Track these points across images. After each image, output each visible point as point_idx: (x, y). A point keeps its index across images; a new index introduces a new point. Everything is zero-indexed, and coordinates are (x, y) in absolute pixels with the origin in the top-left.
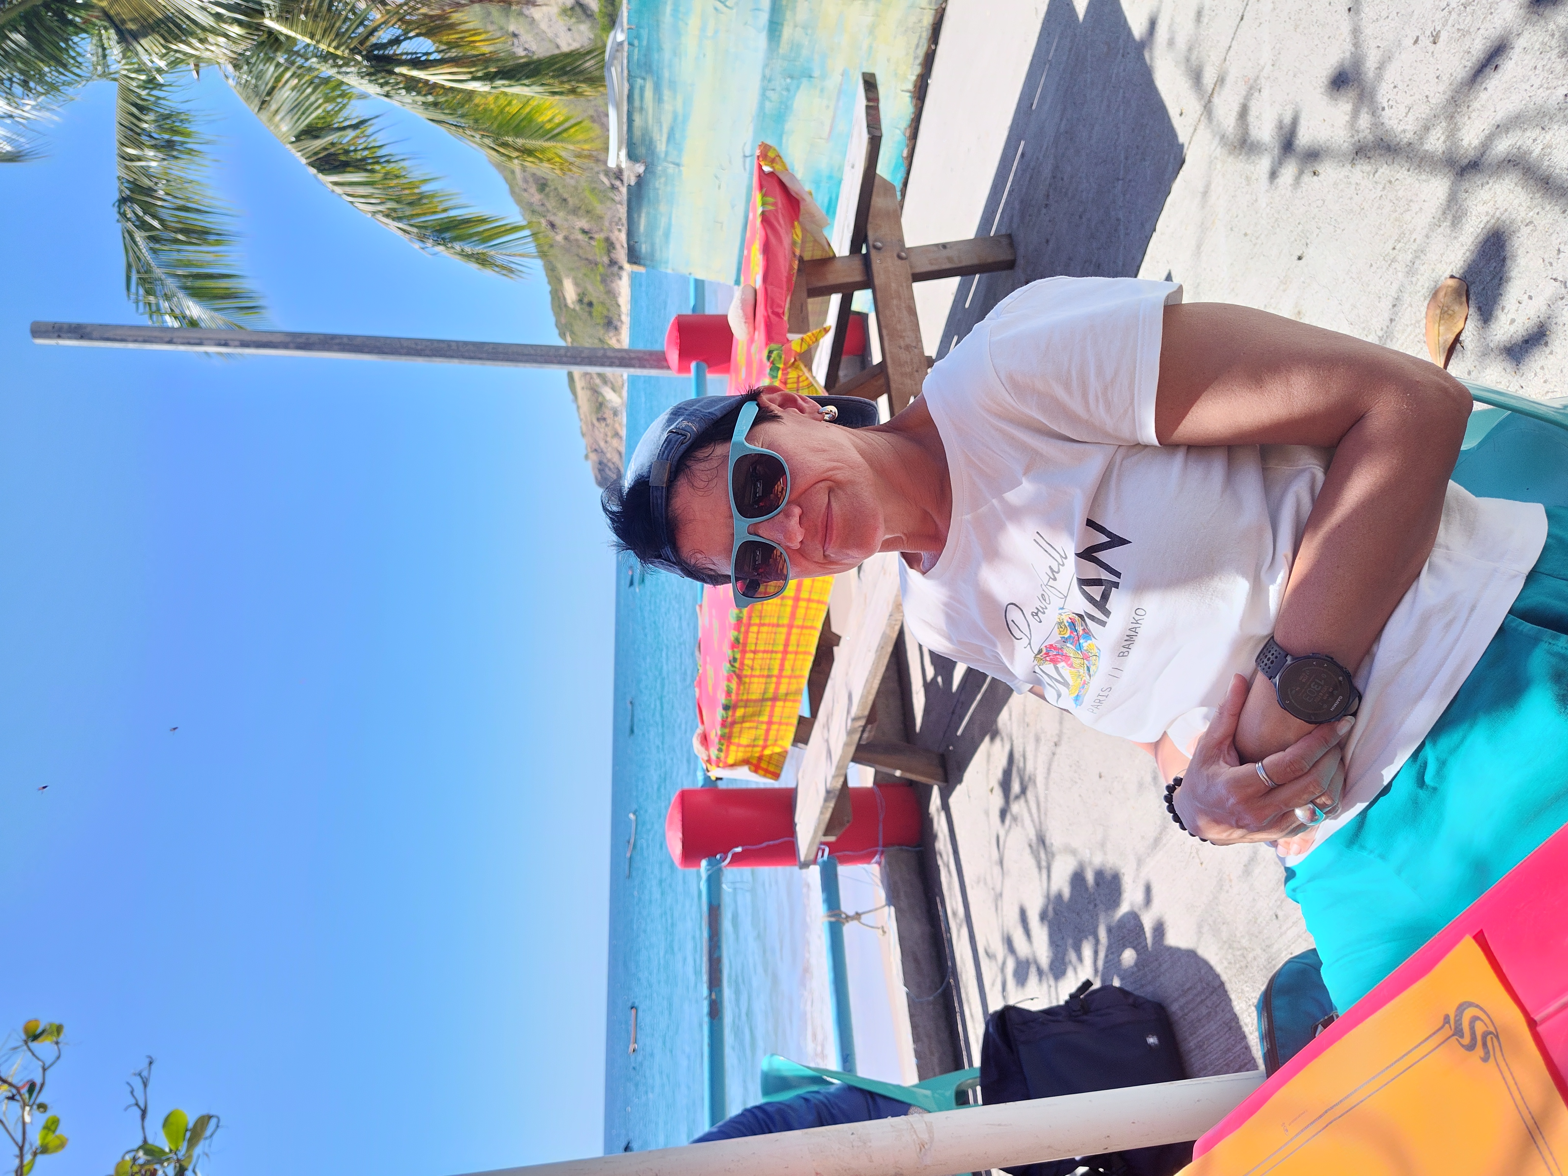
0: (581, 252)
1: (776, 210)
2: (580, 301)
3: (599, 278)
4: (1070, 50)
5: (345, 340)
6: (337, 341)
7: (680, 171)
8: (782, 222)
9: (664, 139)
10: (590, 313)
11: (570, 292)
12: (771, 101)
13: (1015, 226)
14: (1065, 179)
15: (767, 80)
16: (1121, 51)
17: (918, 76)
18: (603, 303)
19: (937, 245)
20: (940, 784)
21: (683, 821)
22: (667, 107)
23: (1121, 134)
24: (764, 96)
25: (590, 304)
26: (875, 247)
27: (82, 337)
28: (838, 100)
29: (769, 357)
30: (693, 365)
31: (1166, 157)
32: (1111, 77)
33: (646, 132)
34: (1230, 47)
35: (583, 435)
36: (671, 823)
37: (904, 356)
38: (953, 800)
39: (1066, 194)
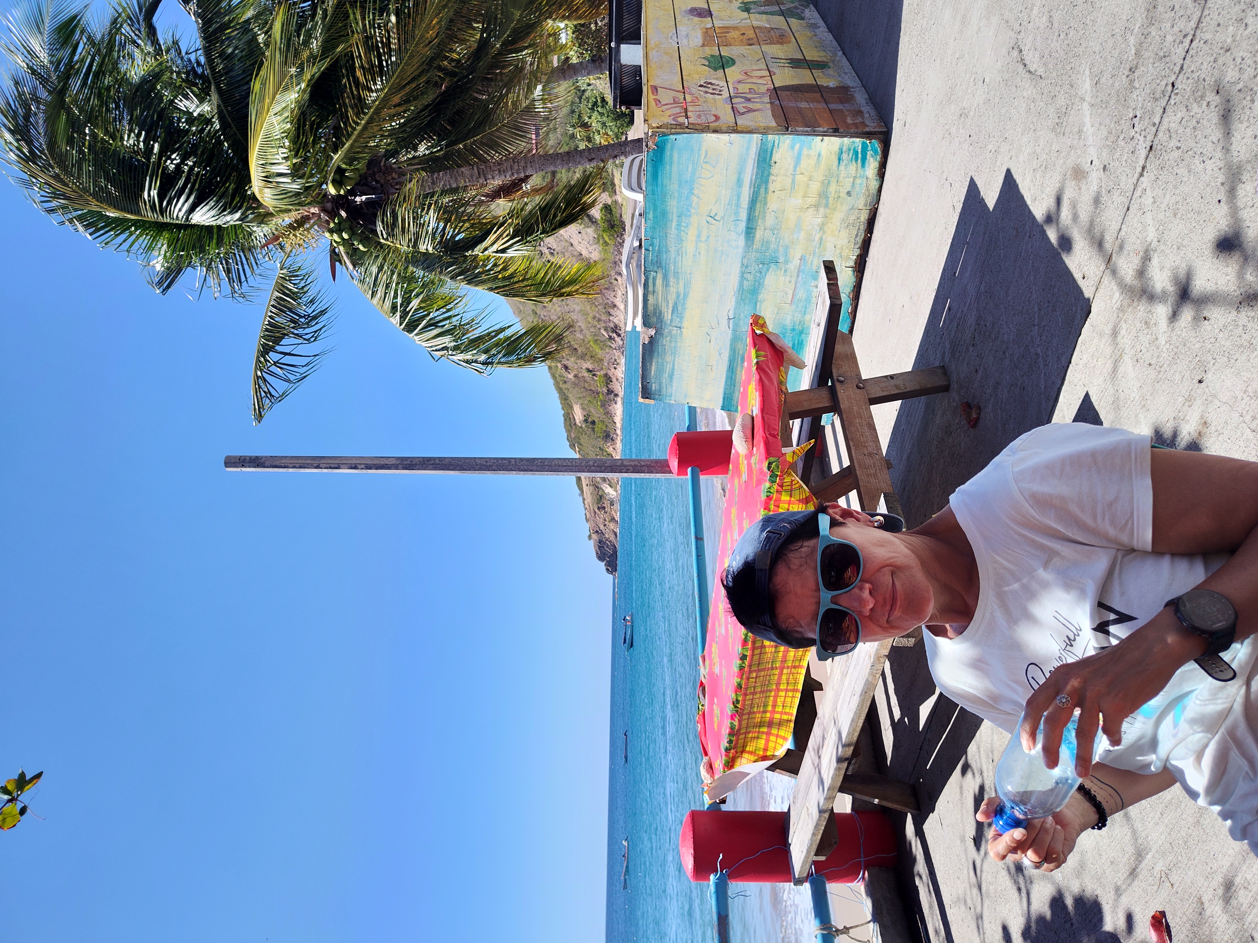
0: (586, 385)
1: (767, 360)
2: (586, 421)
3: (599, 403)
4: (984, 234)
5: (437, 461)
6: (432, 462)
7: (681, 332)
8: (772, 368)
9: (670, 311)
10: (593, 429)
11: (578, 415)
12: (748, 281)
13: (947, 360)
14: (988, 325)
15: (744, 266)
16: (1028, 234)
17: (857, 256)
18: (603, 421)
19: (886, 377)
20: (913, 811)
21: (694, 838)
22: (673, 290)
23: (1034, 292)
24: (742, 278)
25: (593, 423)
26: (838, 381)
27: (258, 466)
28: (798, 276)
29: (769, 468)
30: (689, 470)
31: (1074, 308)
32: (1021, 252)
33: (656, 306)
34: (1120, 229)
35: (587, 520)
36: (684, 839)
37: (868, 461)
38: (926, 827)
39: (990, 336)
